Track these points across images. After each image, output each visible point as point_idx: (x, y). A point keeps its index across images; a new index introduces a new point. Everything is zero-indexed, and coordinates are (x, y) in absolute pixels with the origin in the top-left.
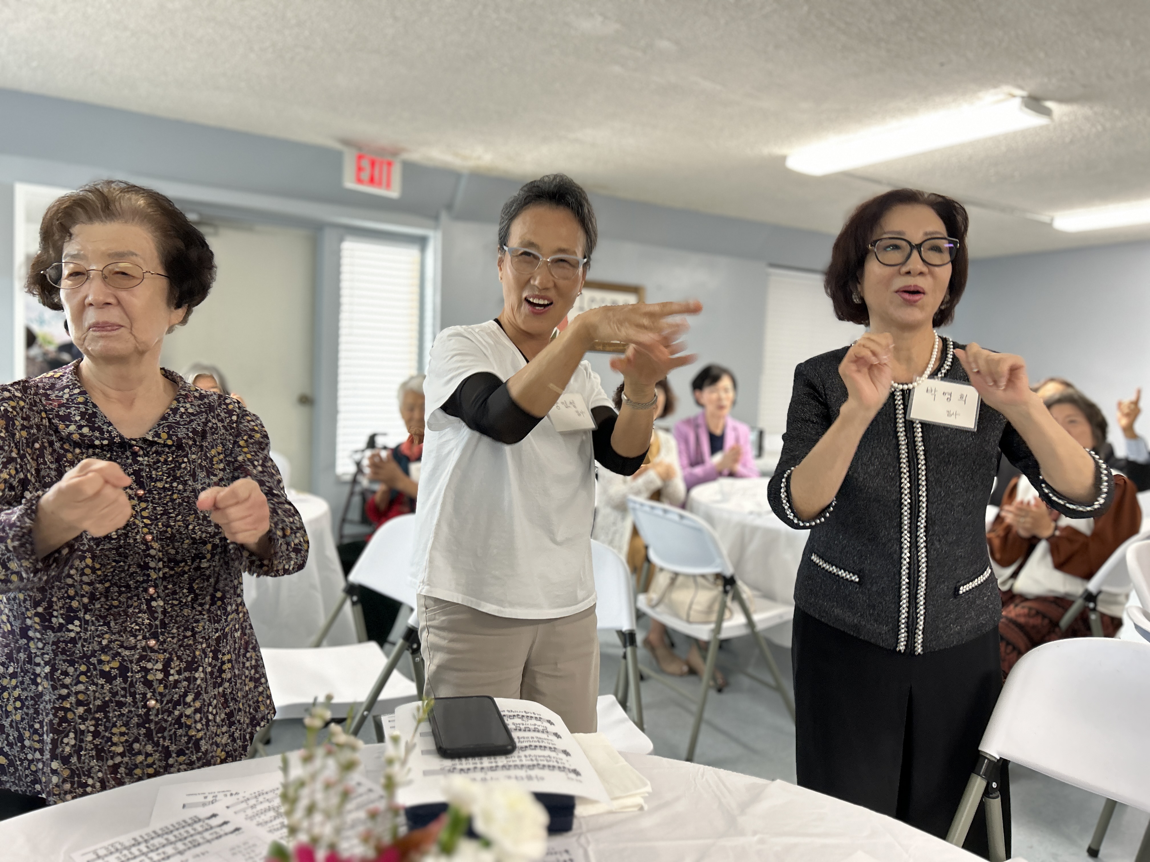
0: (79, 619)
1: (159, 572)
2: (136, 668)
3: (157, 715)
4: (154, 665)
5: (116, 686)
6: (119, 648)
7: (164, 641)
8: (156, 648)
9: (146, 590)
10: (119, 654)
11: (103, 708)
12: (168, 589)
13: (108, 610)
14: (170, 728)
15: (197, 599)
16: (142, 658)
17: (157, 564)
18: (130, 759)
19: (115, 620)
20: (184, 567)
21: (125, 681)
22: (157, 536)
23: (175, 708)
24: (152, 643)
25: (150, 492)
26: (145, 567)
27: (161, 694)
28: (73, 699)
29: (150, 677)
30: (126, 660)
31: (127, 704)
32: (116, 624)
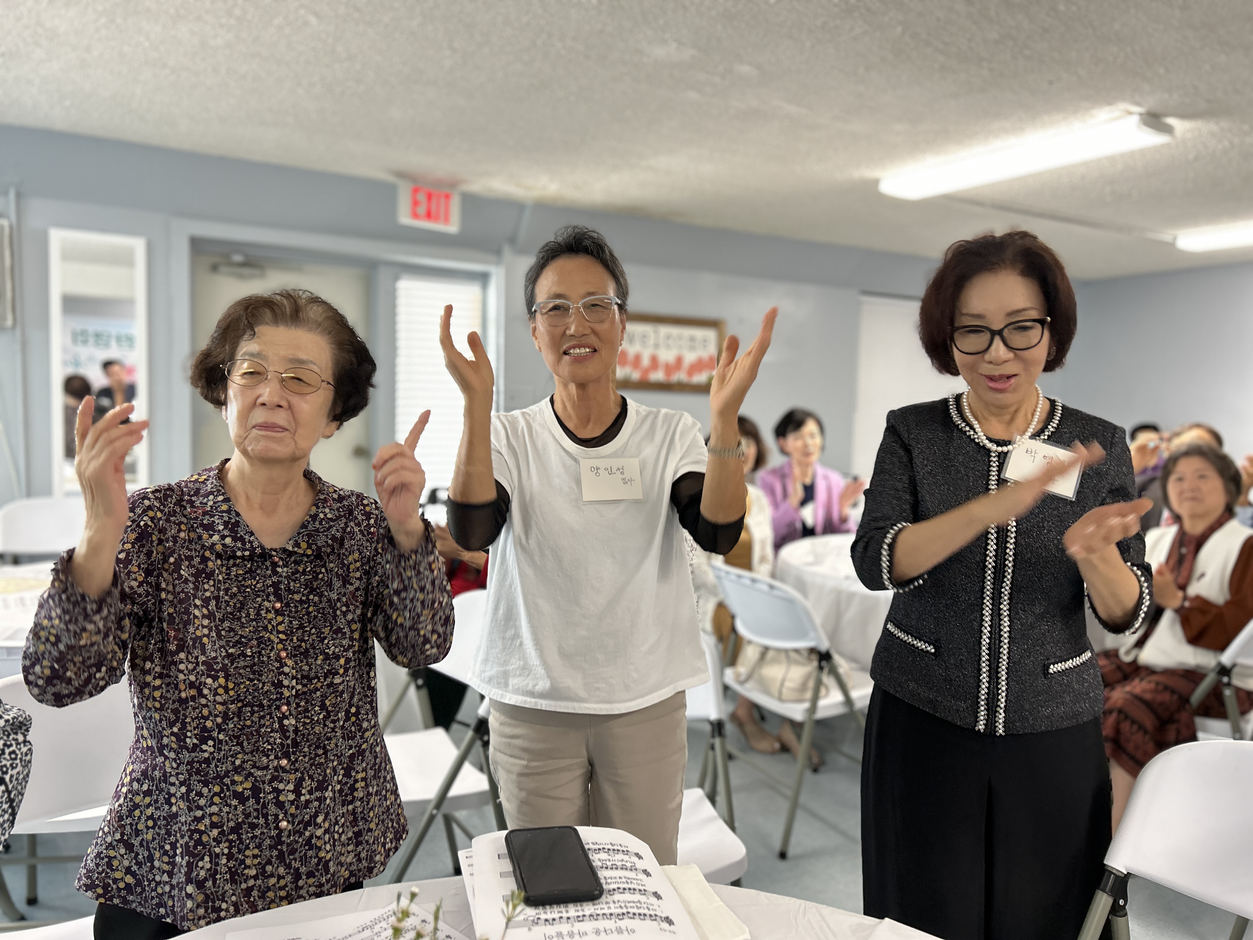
0: (213, 739)
1: (292, 690)
2: (268, 788)
3: (289, 836)
4: (286, 786)
5: (249, 807)
6: (252, 768)
7: (296, 760)
8: (288, 768)
10: (250, 774)
11: (236, 830)
12: (300, 706)
13: (240, 730)
14: (301, 849)
15: (330, 717)
16: (274, 779)
17: (290, 682)
18: (263, 882)
19: (248, 739)
20: (316, 683)
21: (258, 803)
22: (291, 652)
23: (305, 829)
24: (284, 762)
25: (287, 605)
26: (280, 685)
27: (292, 815)
28: (207, 821)
29: (282, 798)
30: (258, 781)
31: (260, 826)
32: (249, 743)
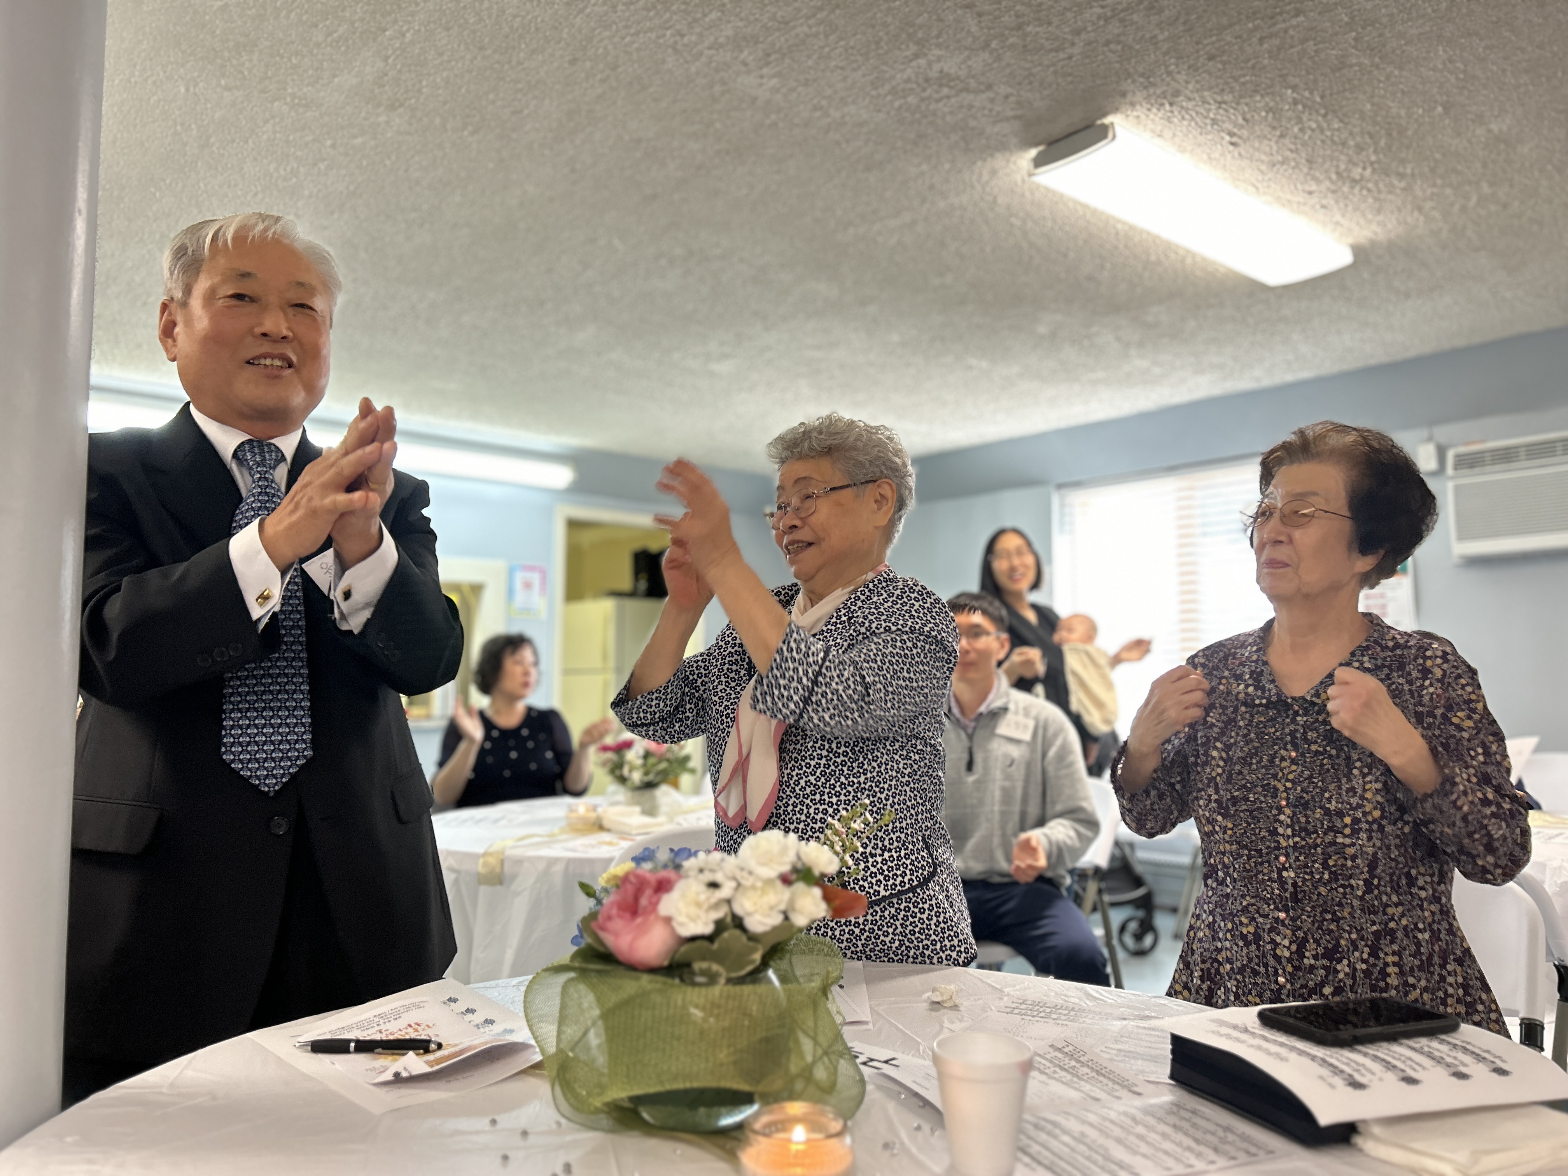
1: (1289, 840)
2: (1267, 938)
4: (1282, 940)
5: (1252, 952)
6: (1255, 914)
8: (1286, 922)
9: (1277, 858)
10: (1255, 919)
11: (1241, 971)
12: (1299, 860)
16: (1273, 929)
17: (1285, 831)
20: (1316, 839)
21: (1259, 949)
22: (1292, 802)
24: (1283, 915)
25: (1303, 755)
26: (1275, 832)
27: (1290, 974)
29: (1278, 952)
30: (1260, 928)
31: (1261, 975)
